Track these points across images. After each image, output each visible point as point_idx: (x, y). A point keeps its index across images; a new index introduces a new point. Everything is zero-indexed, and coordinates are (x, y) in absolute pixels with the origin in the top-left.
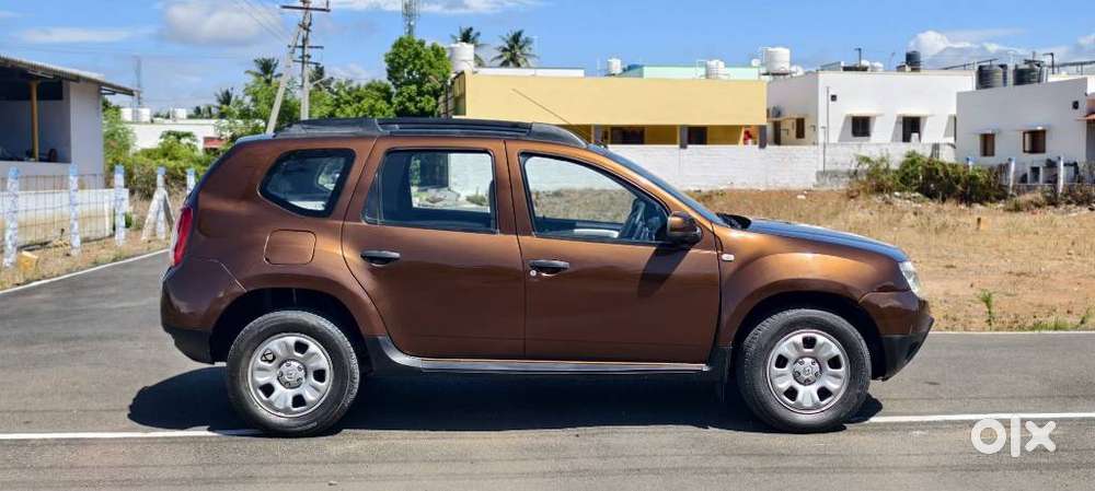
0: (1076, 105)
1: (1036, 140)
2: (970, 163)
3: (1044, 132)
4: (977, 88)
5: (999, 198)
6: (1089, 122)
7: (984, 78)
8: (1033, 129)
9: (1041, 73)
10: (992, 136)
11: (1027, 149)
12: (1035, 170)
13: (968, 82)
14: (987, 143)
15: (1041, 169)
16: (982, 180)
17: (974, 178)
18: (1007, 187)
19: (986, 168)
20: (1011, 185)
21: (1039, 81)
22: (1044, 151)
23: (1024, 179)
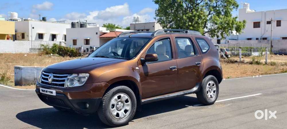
0: (97, 33)
1: (87, 42)
2: (71, 47)
3: (89, 40)
4: (72, 28)
5: (79, 56)
6: (100, 38)
7: (73, 25)
8: (86, 39)
9: (86, 25)
10: (76, 40)
11: (85, 44)
12: (87, 49)
13: (69, 26)
14: (75, 42)
15: (89, 49)
16: (75, 51)
17: (72, 51)
18: (81, 53)
19: (76, 48)
20: (82, 53)
21: (86, 27)
22: (89, 44)
23: (85, 51)
